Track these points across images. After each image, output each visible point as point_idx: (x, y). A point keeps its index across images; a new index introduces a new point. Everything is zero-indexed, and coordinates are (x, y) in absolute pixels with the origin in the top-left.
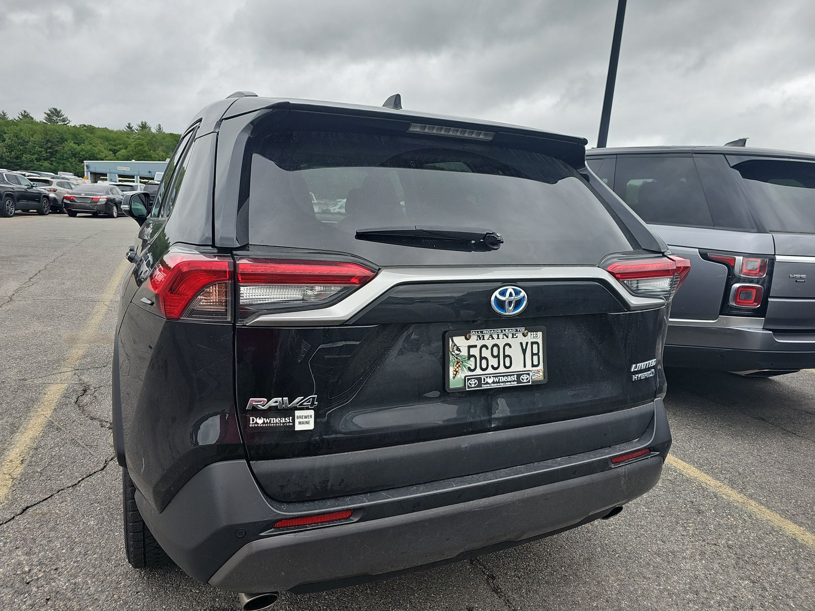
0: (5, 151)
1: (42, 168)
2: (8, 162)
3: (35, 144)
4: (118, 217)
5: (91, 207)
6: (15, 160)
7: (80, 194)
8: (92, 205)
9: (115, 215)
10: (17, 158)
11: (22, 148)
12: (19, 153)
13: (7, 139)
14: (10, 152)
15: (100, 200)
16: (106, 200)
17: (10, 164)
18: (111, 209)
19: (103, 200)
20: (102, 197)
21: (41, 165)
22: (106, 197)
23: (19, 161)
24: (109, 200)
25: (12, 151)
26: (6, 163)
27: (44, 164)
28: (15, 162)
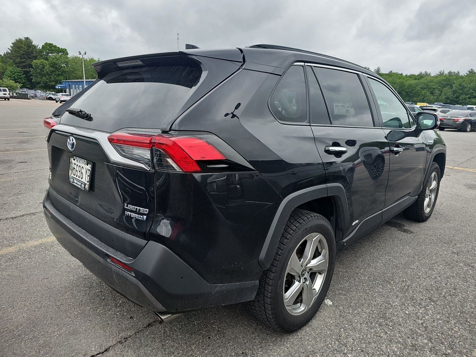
0: (451, 94)
1: (471, 103)
2: (451, 100)
3: (470, 88)
4: (470, 131)
5: (452, 124)
6: (455, 99)
7: (447, 117)
8: (452, 123)
9: (468, 130)
10: (456, 98)
11: (461, 91)
12: (459, 95)
13: (454, 87)
14: (454, 95)
15: (459, 120)
16: (463, 120)
17: (452, 102)
18: (466, 126)
19: (461, 120)
20: (461, 118)
21: (470, 101)
22: (464, 119)
23: (457, 99)
24: (465, 120)
25: (455, 94)
26: (450, 101)
27: (472, 100)
28: (455, 100)
